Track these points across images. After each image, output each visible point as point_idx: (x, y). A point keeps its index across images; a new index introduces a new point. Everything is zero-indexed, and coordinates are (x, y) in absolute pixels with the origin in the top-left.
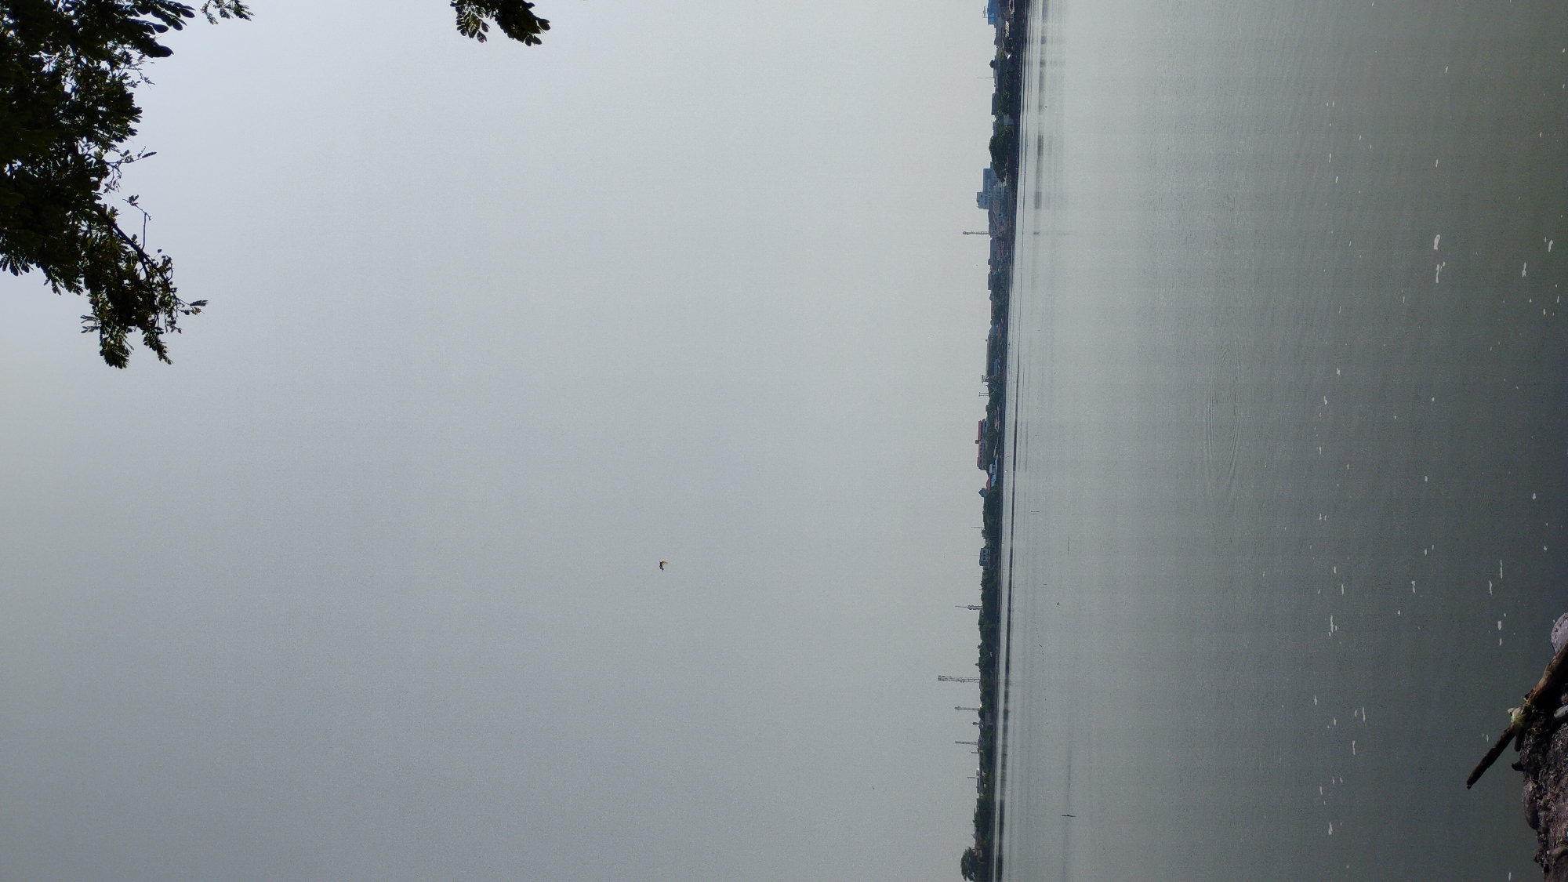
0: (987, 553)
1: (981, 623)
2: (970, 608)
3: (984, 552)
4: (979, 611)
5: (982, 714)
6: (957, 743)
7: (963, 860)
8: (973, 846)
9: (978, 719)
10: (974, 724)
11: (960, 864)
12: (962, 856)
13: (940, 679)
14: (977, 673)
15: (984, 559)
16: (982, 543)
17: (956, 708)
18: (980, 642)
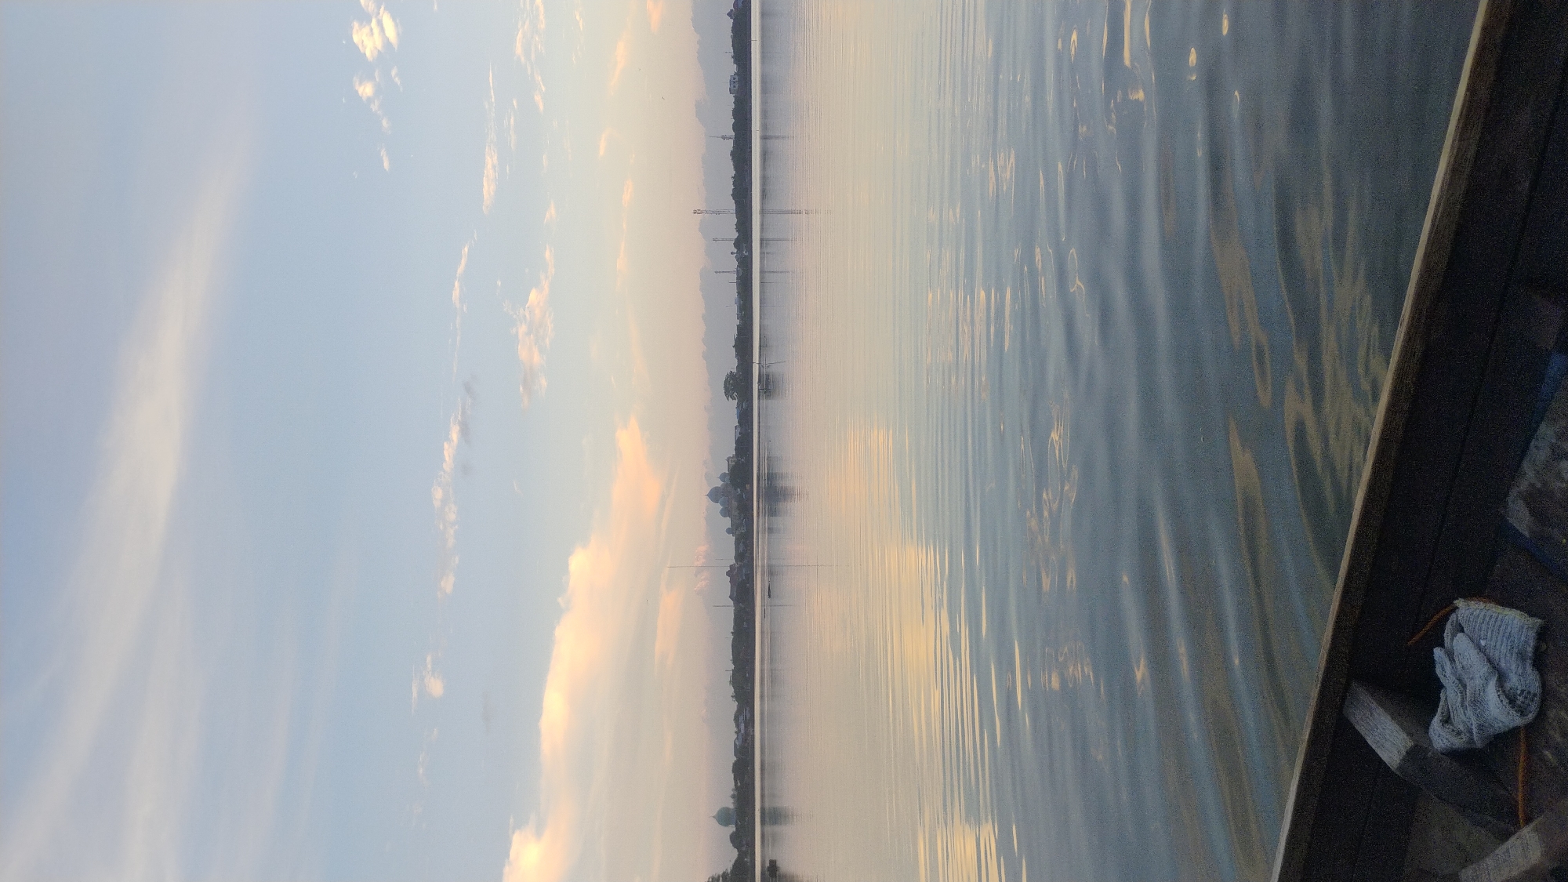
0: (737, 79)
1: (733, 154)
2: (724, 138)
3: (734, 79)
4: (732, 141)
5: (738, 244)
7: (725, 382)
9: (735, 251)
10: (732, 253)
11: (723, 388)
13: (695, 213)
14: (731, 205)
15: (734, 87)
16: (734, 68)
17: (714, 240)
18: (733, 173)
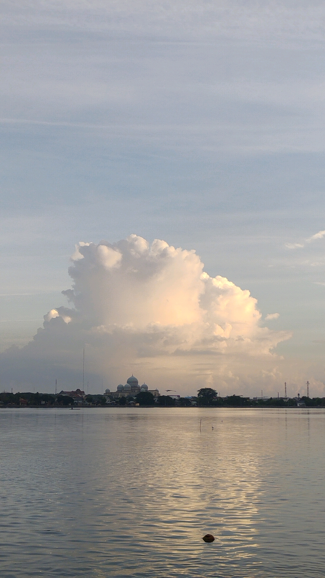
6: (285, 383)
7: (210, 389)
8: (218, 395)
9: (301, 397)
10: (299, 394)
11: (207, 388)
12: (212, 388)
17: (308, 382)
